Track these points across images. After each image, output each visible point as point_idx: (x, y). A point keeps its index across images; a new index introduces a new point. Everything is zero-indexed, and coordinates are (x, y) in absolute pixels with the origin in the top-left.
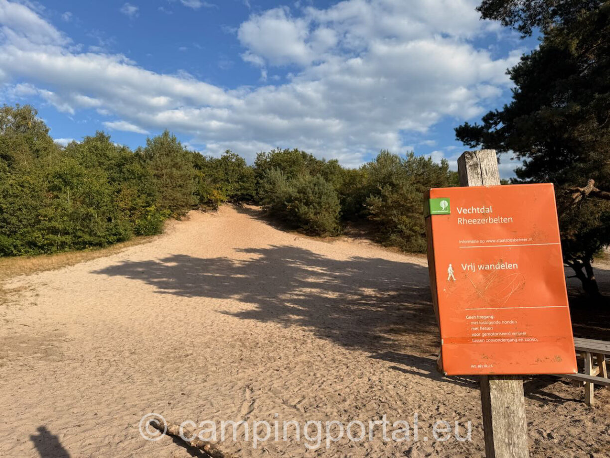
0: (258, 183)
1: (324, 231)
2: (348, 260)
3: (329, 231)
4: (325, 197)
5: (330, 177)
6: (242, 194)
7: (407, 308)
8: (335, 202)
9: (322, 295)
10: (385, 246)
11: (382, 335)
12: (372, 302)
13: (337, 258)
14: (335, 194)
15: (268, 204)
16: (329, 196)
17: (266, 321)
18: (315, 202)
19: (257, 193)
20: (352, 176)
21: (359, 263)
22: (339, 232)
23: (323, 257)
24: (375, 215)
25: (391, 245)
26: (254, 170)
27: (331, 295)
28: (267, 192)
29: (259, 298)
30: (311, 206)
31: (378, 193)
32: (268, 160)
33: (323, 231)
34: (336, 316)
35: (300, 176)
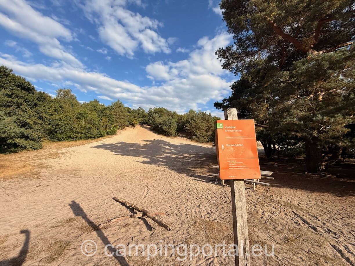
0: (149, 118)
1: (171, 135)
3: (173, 135)
5: (174, 117)
6: (144, 122)
7: (198, 160)
8: (175, 125)
9: (170, 156)
11: (190, 169)
12: (187, 158)
14: (175, 123)
15: (153, 125)
16: (173, 123)
17: (152, 165)
18: (169, 125)
19: (149, 122)
20: (181, 117)
22: (176, 135)
24: (189, 130)
25: (193, 140)
26: (148, 114)
27: (173, 156)
28: (152, 121)
29: (149, 157)
30: (167, 126)
31: (189, 123)
32: (153, 110)
34: (175, 163)
35: (164, 116)
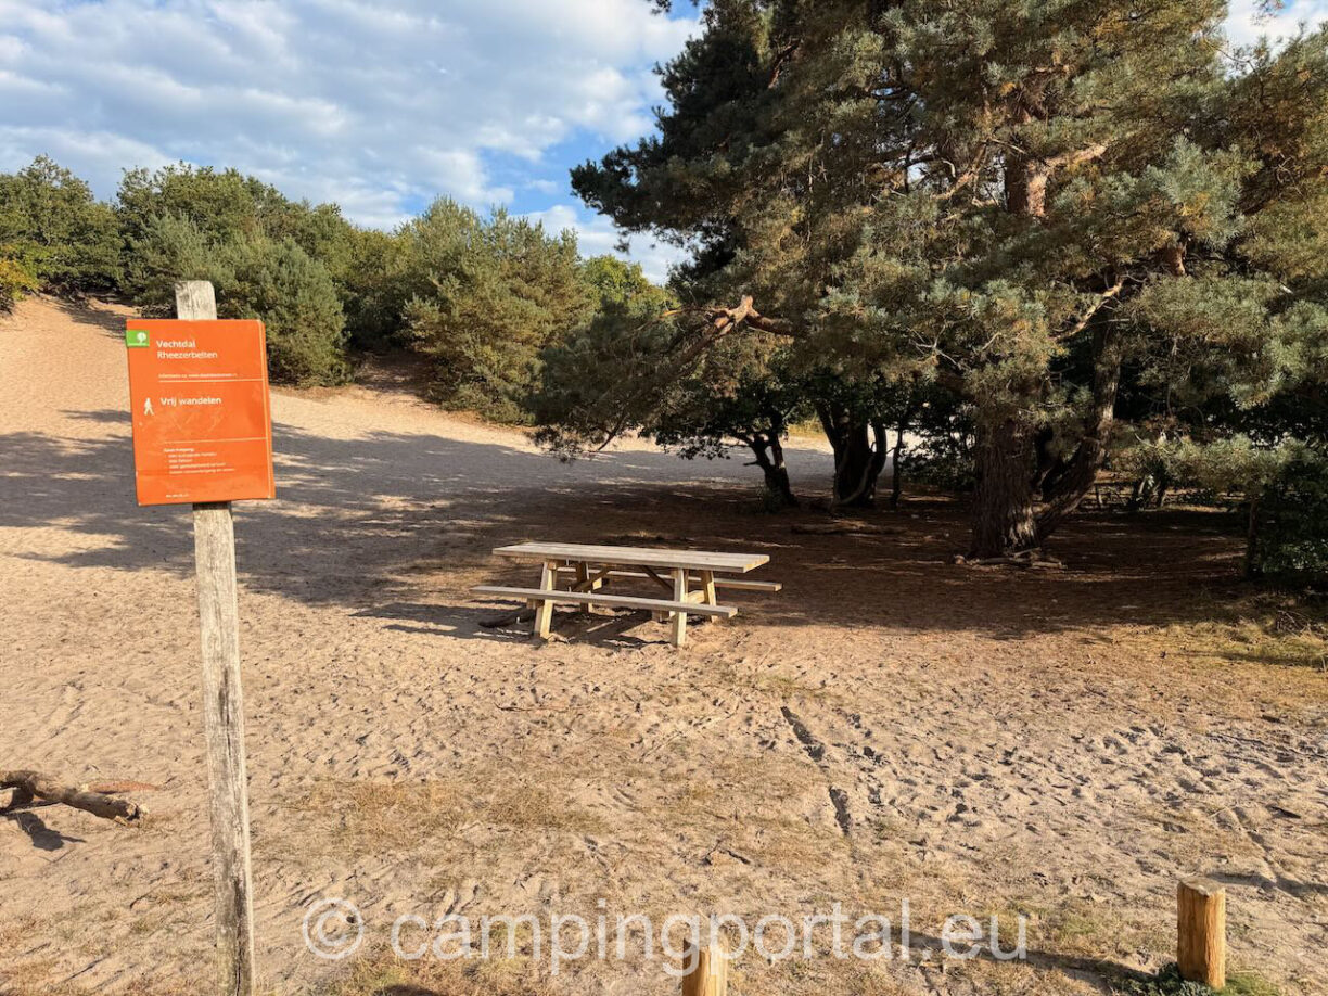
0: (128, 247)
1: (307, 372)
2: (360, 439)
3: (317, 373)
4: (307, 295)
5: (321, 246)
6: (85, 274)
8: (330, 307)
9: (283, 512)
10: (448, 410)
11: (390, 577)
12: (393, 521)
13: (334, 435)
14: (330, 288)
15: (157, 304)
16: (317, 292)
17: (137, 568)
18: (281, 305)
19: (128, 275)
20: (373, 250)
21: (385, 445)
22: (342, 377)
23: (299, 432)
24: (429, 341)
25: (462, 408)
26: (115, 214)
27: (305, 511)
28: (153, 272)
29: (125, 522)
30: (271, 313)
31: (430, 292)
32: (157, 190)
33: (303, 373)
34: (305, 550)
35: (239, 237)
